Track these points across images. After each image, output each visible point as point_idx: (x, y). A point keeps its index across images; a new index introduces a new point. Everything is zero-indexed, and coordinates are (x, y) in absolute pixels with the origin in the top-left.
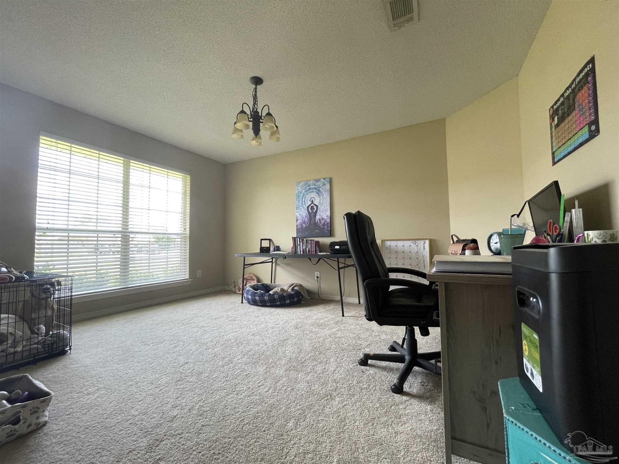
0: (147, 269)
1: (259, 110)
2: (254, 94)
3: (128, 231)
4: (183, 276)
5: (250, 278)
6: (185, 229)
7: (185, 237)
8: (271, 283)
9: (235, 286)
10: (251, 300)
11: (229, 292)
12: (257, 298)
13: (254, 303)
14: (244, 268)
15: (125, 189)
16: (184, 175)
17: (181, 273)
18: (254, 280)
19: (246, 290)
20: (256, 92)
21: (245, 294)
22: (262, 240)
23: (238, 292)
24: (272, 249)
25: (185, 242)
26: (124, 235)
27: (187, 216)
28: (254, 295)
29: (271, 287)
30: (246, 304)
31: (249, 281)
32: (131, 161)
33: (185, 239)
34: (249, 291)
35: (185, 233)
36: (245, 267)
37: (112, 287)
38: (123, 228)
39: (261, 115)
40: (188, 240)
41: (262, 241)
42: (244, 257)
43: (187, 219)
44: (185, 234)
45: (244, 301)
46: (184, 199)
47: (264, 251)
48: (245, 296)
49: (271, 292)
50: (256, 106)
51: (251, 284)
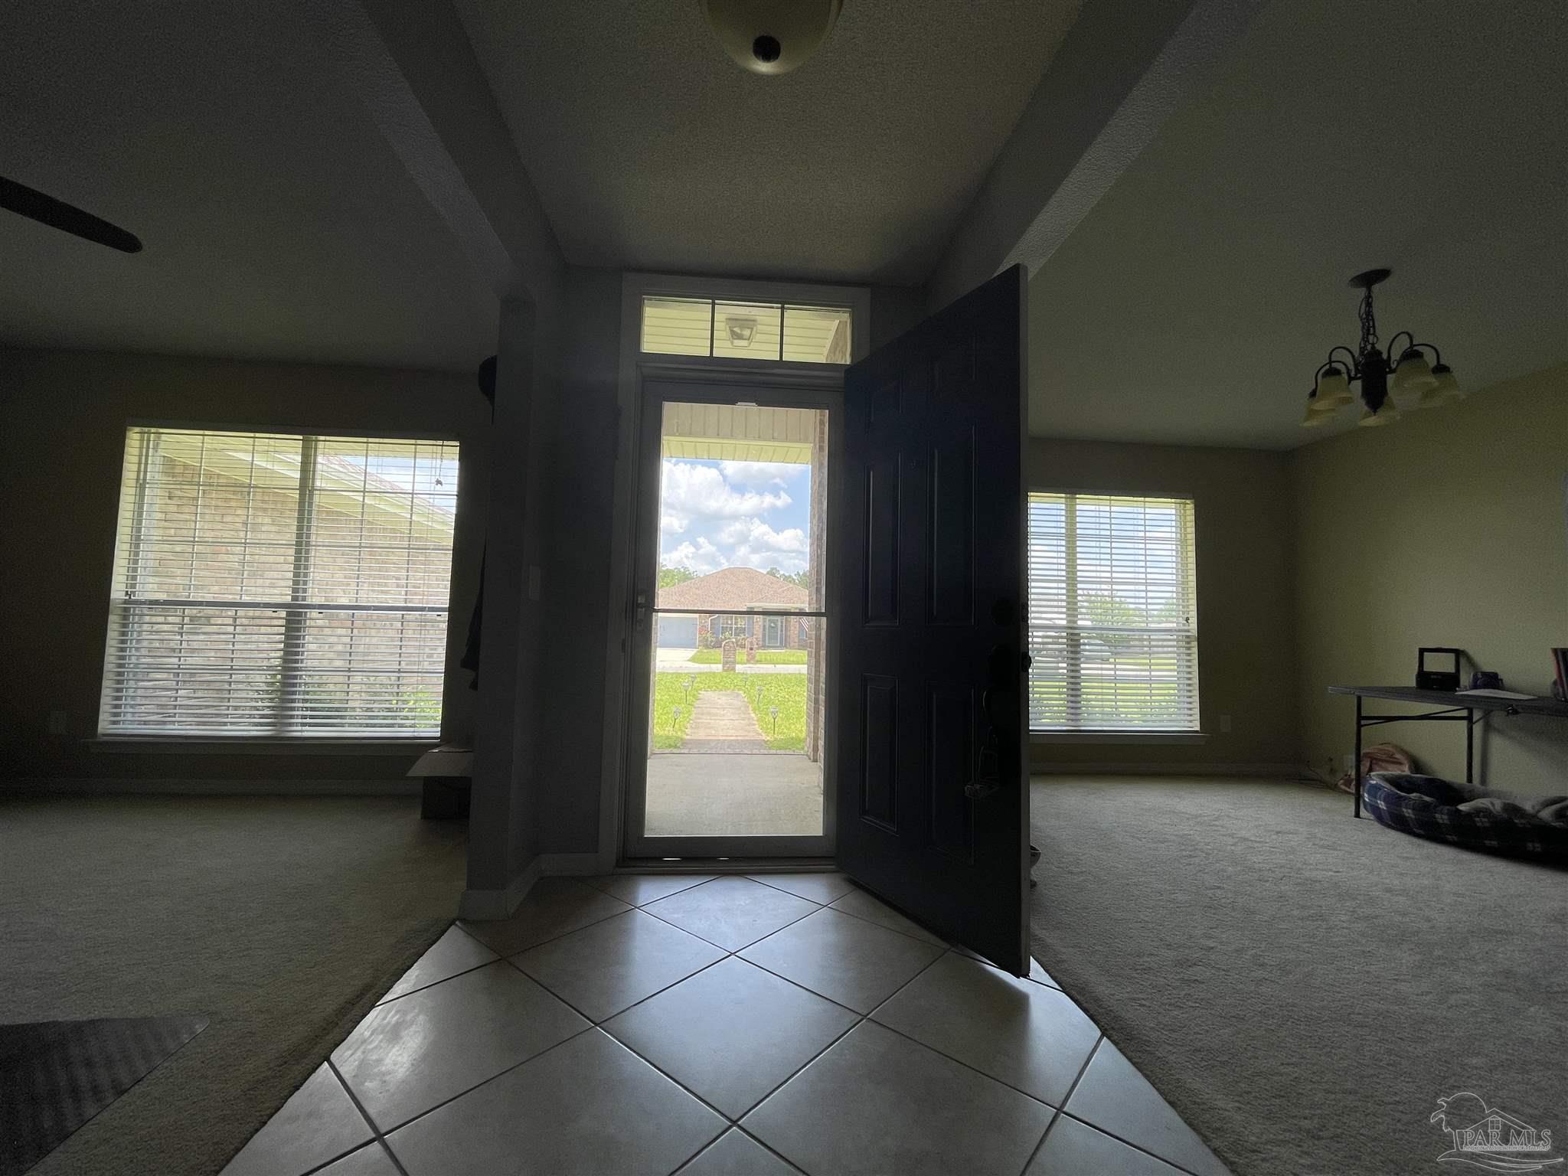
0: (1112, 694)
1: (1382, 347)
2: (1363, 311)
3: (1075, 625)
4: (1187, 724)
5: (1384, 757)
6: (1187, 619)
7: (1188, 637)
8: (1470, 779)
9: (1332, 771)
10: (1386, 816)
11: (1312, 782)
12: (1408, 813)
13: (1396, 822)
14: (1359, 726)
15: (1069, 550)
16: (1178, 501)
17: (1182, 717)
18: (1401, 764)
19: (1367, 786)
20: (1369, 305)
21: (1366, 795)
22: (1422, 651)
23: (1343, 787)
24: (1465, 679)
25: (1189, 648)
26: (1072, 634)
27: (1190, 590)
28: (1393, 801)
29: (1466, 796)
30: (1372, 822)
31: (1380, 763)
32: (1078, 496)
33: (1188, 643)
34: (1377, 788)
35: (1186, 628)
36: (1363, 722)
37: (1055, 726)
38: (1068, 622)
39: (1389, 357)
40: (1195, 644)
41: (1426, 654)
42: (1359, 699)
43: (1190, 596)
44: (1188, 631)
45: (1363, 813)
46: (1182, 553)
47: (1433, 684)
48: (1367, 800)
49: (1463, 807)
50: (1371, 338)
51: (1385, 773)
